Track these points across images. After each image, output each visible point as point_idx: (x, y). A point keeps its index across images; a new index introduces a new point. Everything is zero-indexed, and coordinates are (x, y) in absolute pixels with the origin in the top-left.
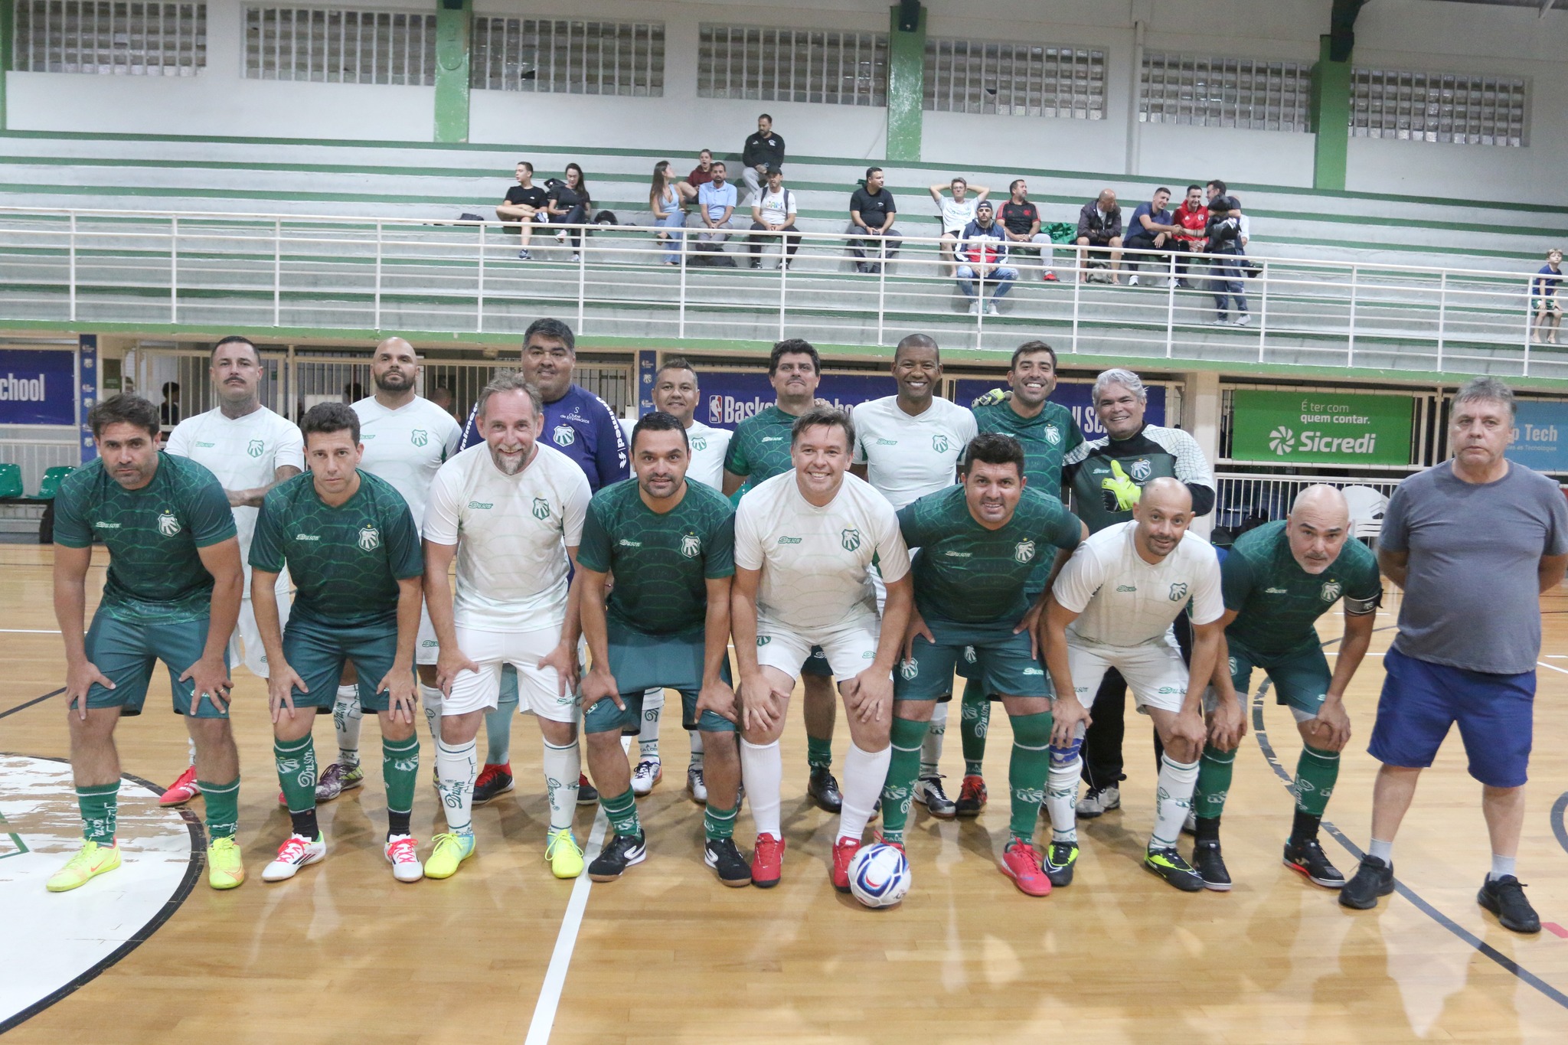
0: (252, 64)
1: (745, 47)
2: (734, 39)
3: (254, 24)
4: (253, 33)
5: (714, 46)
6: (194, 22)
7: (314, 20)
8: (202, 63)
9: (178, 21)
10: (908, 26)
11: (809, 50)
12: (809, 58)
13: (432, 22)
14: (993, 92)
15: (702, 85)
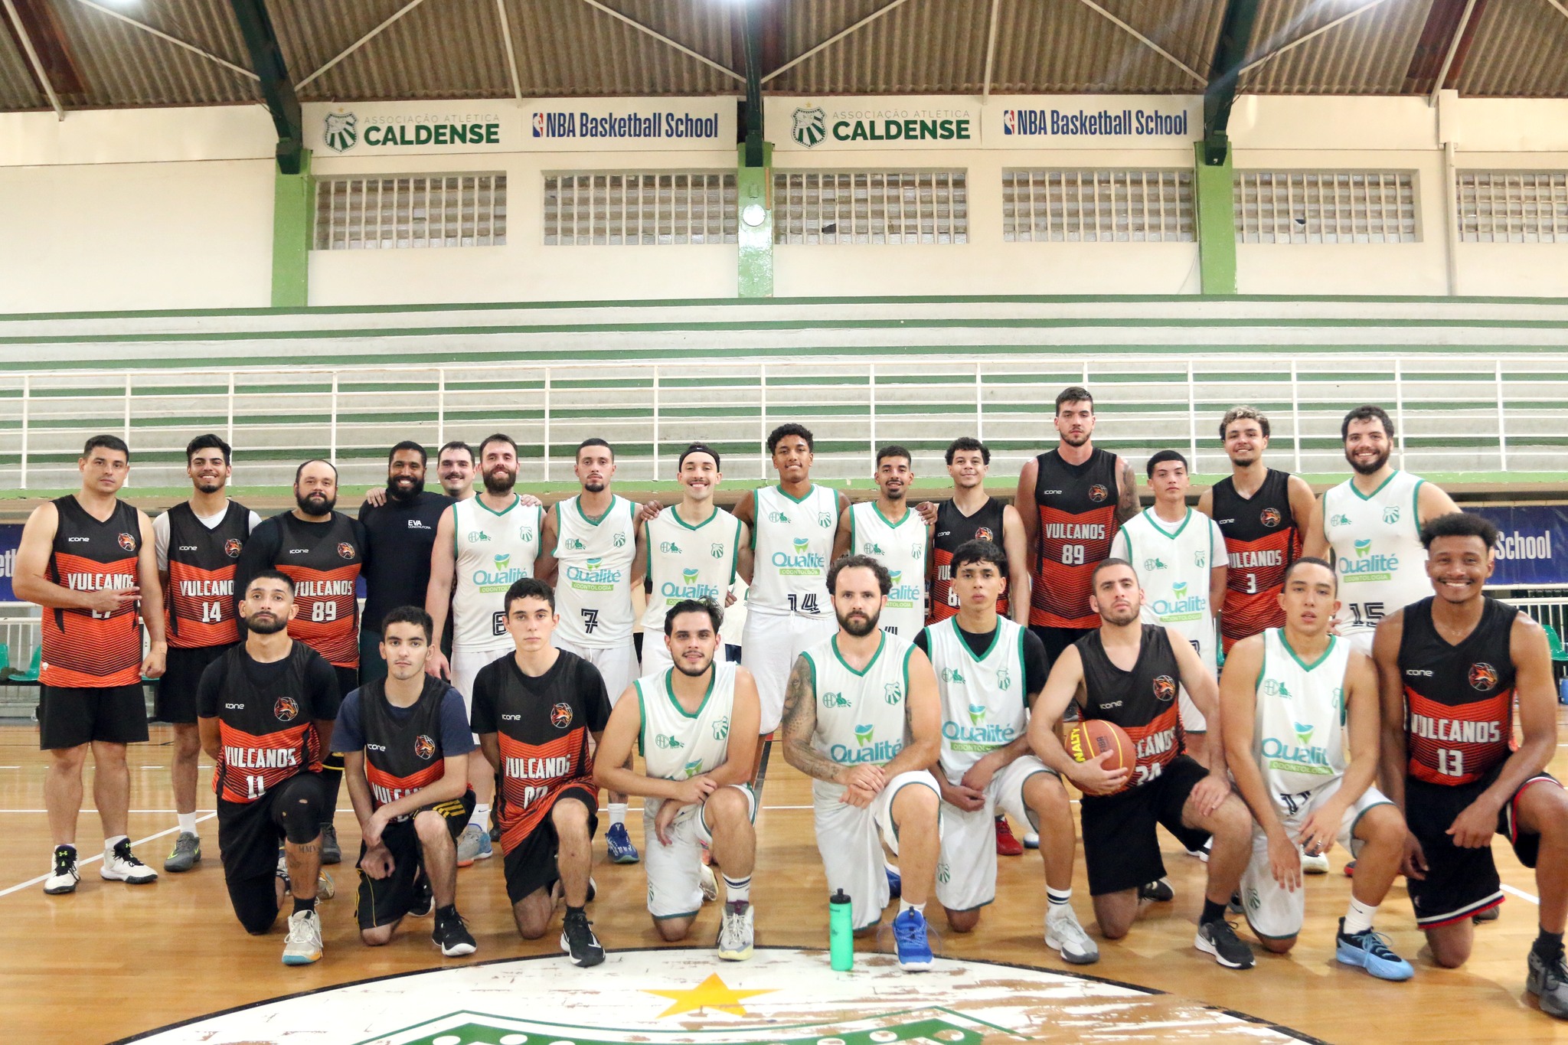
0: (550, 231)
1: (1048, 190)
2: (1036, 183)
3: (553, 193)
4: (551, 201)
5: (1016, 190)
6: (492, 194)
7: (611, 185)
8: (500, 233)
9: (476, 193)
10: (1216, 160)
11: (1113, 190)
12: (1113, 198)
13: (730, 181)
14: (1302, 222)
15: (1010, 229)
